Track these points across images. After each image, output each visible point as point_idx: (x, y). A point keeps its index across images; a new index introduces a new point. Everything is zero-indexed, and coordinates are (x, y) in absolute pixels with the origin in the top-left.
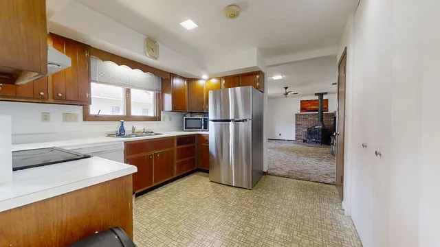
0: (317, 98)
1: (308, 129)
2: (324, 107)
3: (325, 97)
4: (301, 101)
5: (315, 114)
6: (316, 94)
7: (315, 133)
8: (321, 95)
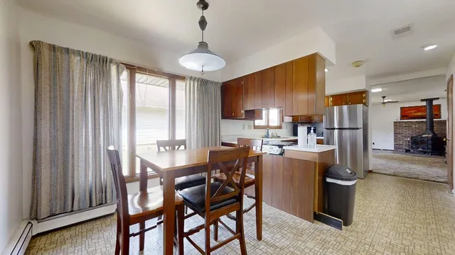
0: (424, 104)
1: (412, 138)
2: (435, 113)
3: (435, 103)
4: (401, 108)
5: (422, 122)
6: (422, 100)
7: (422, 142)
8: (430, 101)
